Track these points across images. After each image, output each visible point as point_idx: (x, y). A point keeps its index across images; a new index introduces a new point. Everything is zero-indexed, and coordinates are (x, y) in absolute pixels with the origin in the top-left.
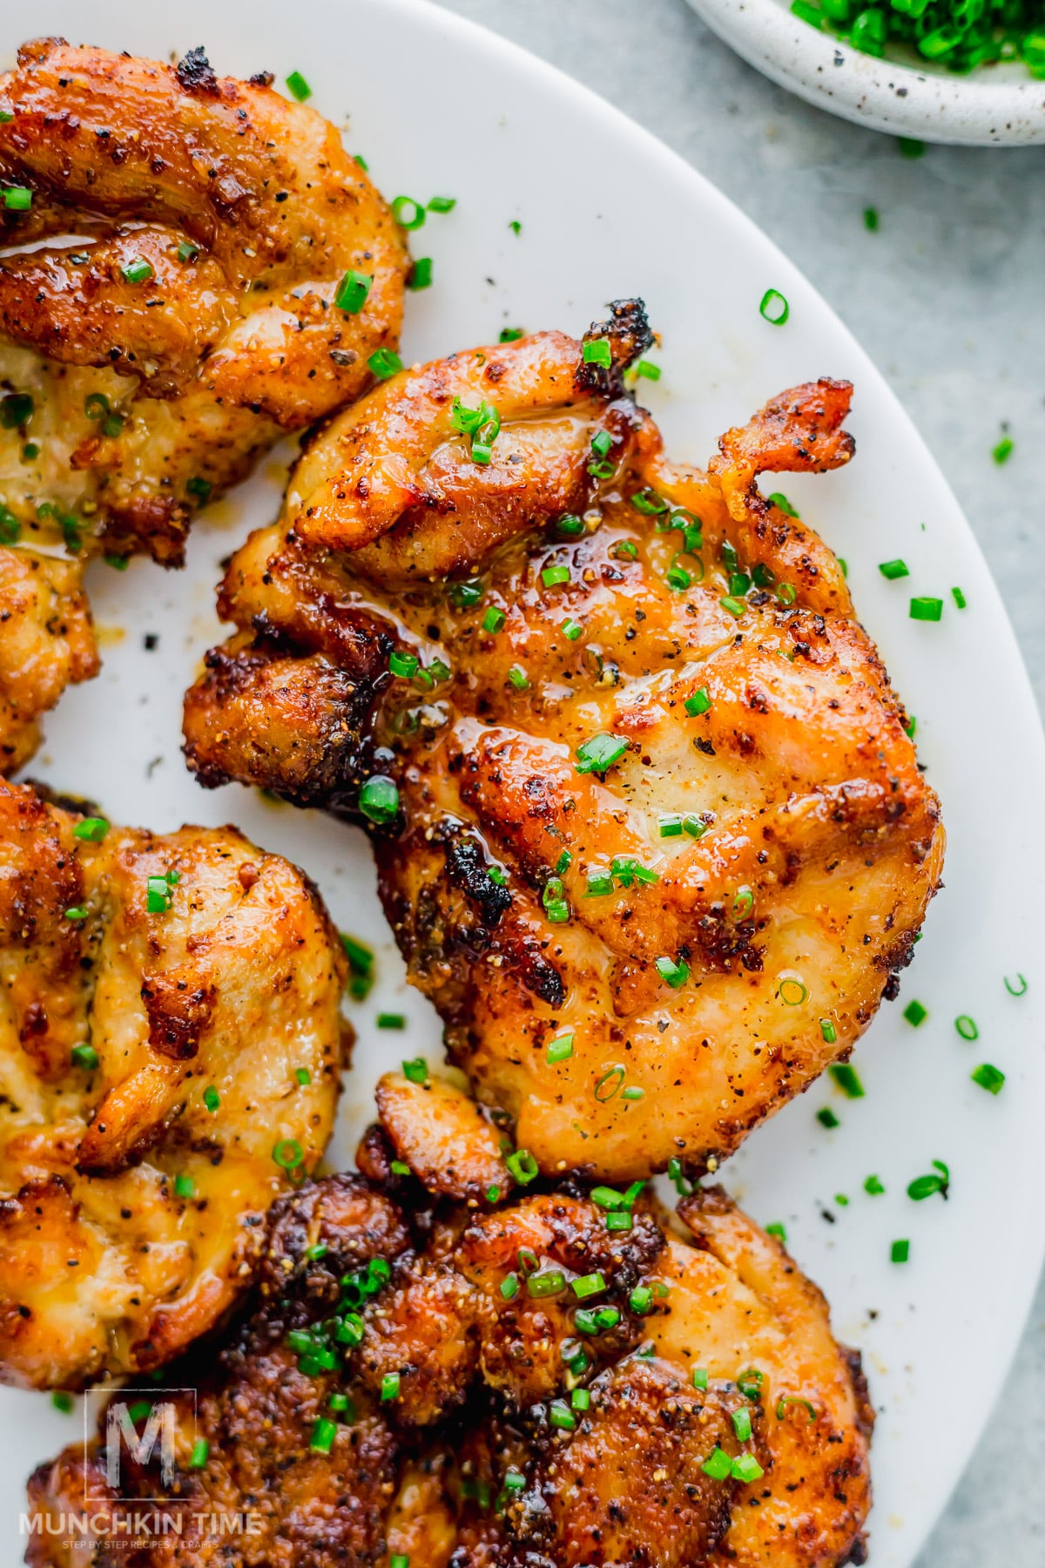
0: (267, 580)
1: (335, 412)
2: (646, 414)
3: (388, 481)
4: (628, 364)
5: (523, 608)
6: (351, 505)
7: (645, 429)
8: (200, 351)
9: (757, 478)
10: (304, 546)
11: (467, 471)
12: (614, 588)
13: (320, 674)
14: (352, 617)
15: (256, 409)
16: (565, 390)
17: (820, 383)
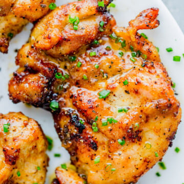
0: (28, 57)
1: (42, 18)
2: (112, 16)
3: (55, 35)
4: (108, 5)
5: (86, 61)
6: (47, 41)
7: (112, 20)
8: (11, 5)
9: (138, 31)
10: (36, 49)
11: (72, 32)
12: (106, 56)
13: (40, 78)
14: (47, 65)
15: (24, 18)
16: (94, 12)
17: (151, 9)
